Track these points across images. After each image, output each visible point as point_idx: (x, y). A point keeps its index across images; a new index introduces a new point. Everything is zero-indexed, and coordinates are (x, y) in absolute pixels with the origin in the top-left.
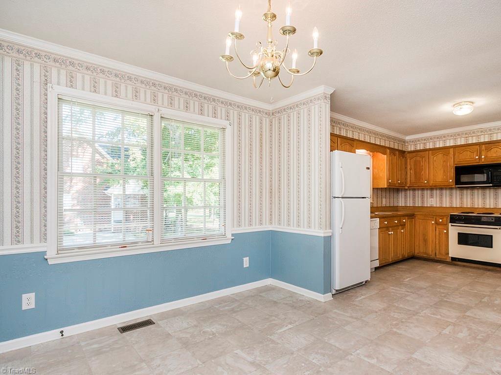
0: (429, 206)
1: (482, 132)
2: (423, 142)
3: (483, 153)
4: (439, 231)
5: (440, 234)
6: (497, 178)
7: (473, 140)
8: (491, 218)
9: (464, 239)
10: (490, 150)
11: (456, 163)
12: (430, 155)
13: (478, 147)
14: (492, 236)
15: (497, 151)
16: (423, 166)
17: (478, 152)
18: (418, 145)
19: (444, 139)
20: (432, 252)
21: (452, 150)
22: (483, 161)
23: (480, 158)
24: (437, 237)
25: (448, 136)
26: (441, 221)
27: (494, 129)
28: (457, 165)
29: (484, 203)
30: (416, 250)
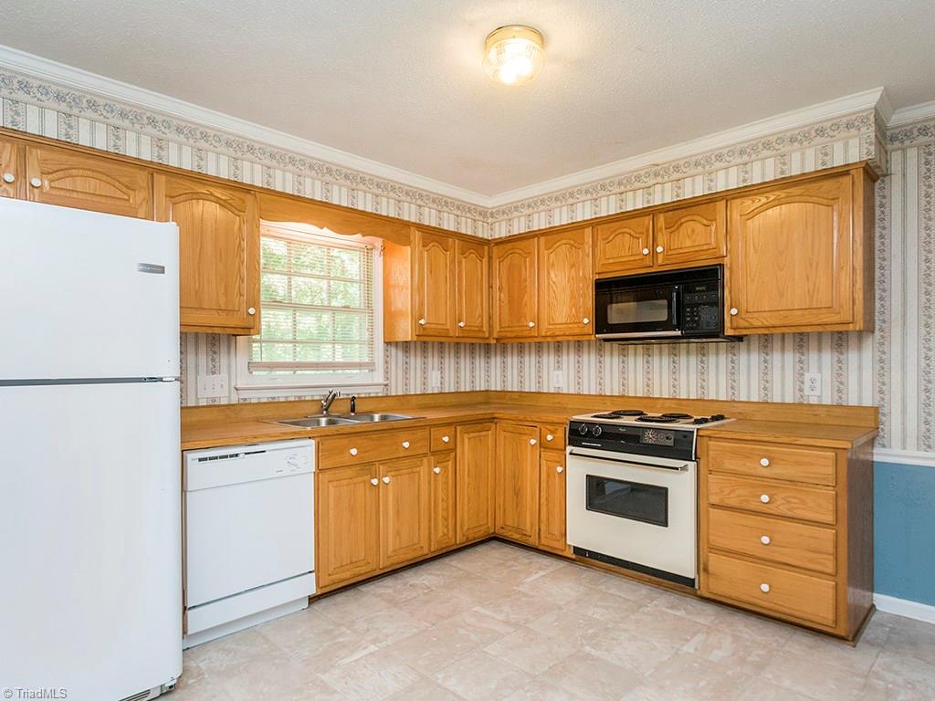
0: (552, 391)
1: (656, 175)
2: (526, 211)
3: (660, 239)
4: (549, 468)
5: (548, 475)
6: (692, 312)
7: (636, 202)
8: (662, 435)
9: (600, 495)
10: (678, 228)
11: (597, 271)
12: (542, 249)
13: (647, 220)
14: (666, 489)
15: (693, 231)
16: (525, 280)
17: (647, 236)
18: (516, 220)
19: (571, 201)
20: (532, 525)
21: (588, 231)
22: (660, 262)
23: (654, 253)
24: (544, 485)
25: (580, 192)
26: (550, 437)
27: (687, 164)
28: (602, 276)
29: (674, 386)
30: (498, 518)
